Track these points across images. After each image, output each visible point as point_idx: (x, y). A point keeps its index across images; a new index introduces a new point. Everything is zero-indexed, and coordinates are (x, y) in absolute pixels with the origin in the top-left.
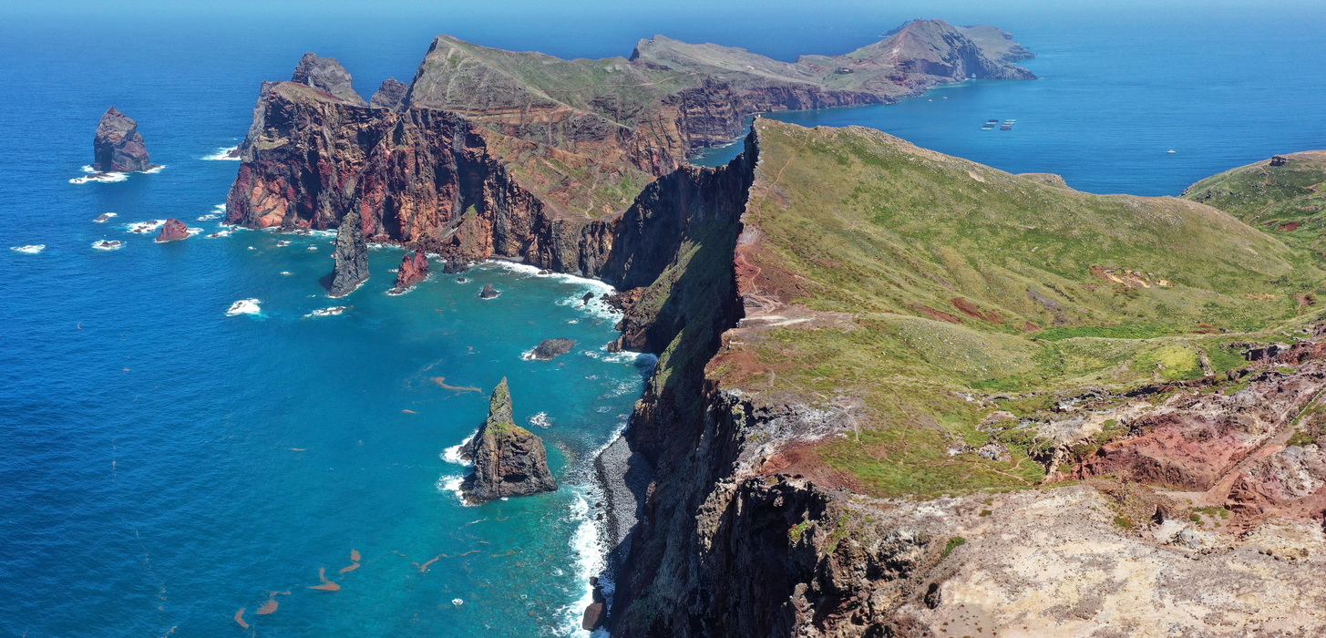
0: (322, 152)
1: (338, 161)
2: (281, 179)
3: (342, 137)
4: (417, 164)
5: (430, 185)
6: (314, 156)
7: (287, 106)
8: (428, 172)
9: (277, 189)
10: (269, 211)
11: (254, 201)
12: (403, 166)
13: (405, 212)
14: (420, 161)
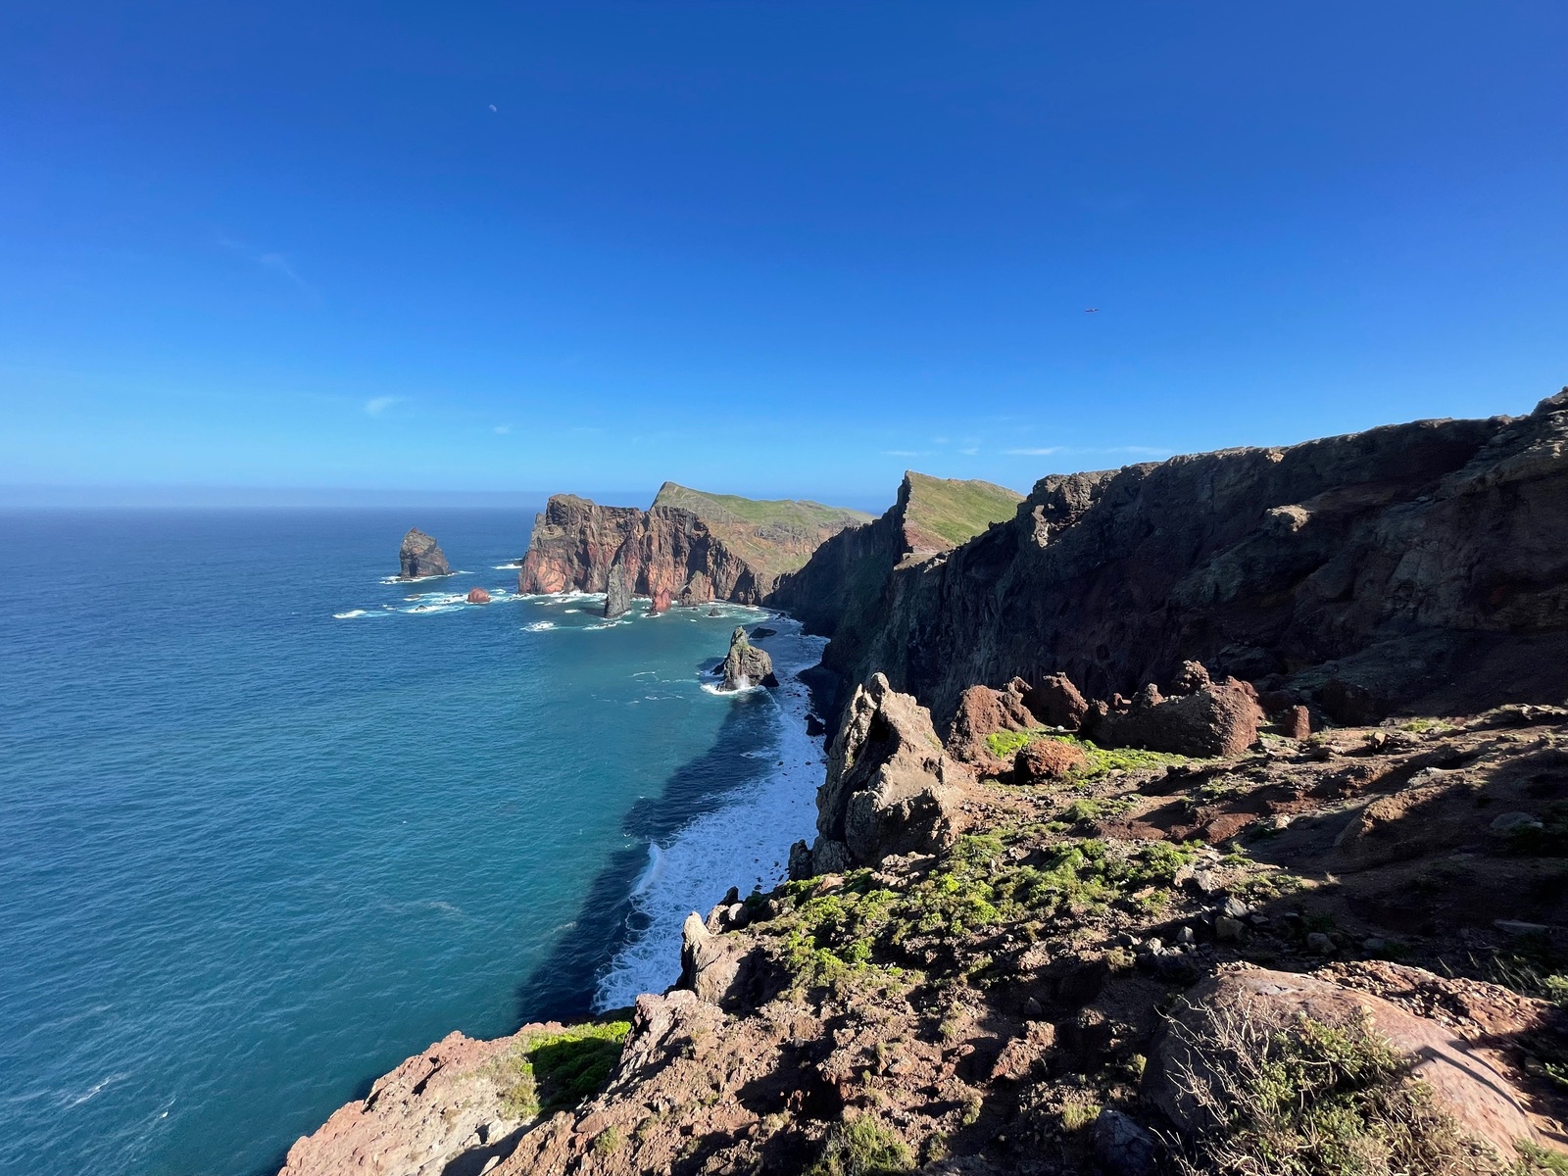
0: (591, 540)
1: (602, 545)
2: (560, 561)
3: (605, 529)
4: (660, 544)
5: (670, 558)
6: (584, 542)
7: (563, 509)
8: (668, 549)
9: (557, 567)
10: (552, 583)
11: (540, 575)
12: (649, 545)
13: (652, 577)
14: (662, 542)
